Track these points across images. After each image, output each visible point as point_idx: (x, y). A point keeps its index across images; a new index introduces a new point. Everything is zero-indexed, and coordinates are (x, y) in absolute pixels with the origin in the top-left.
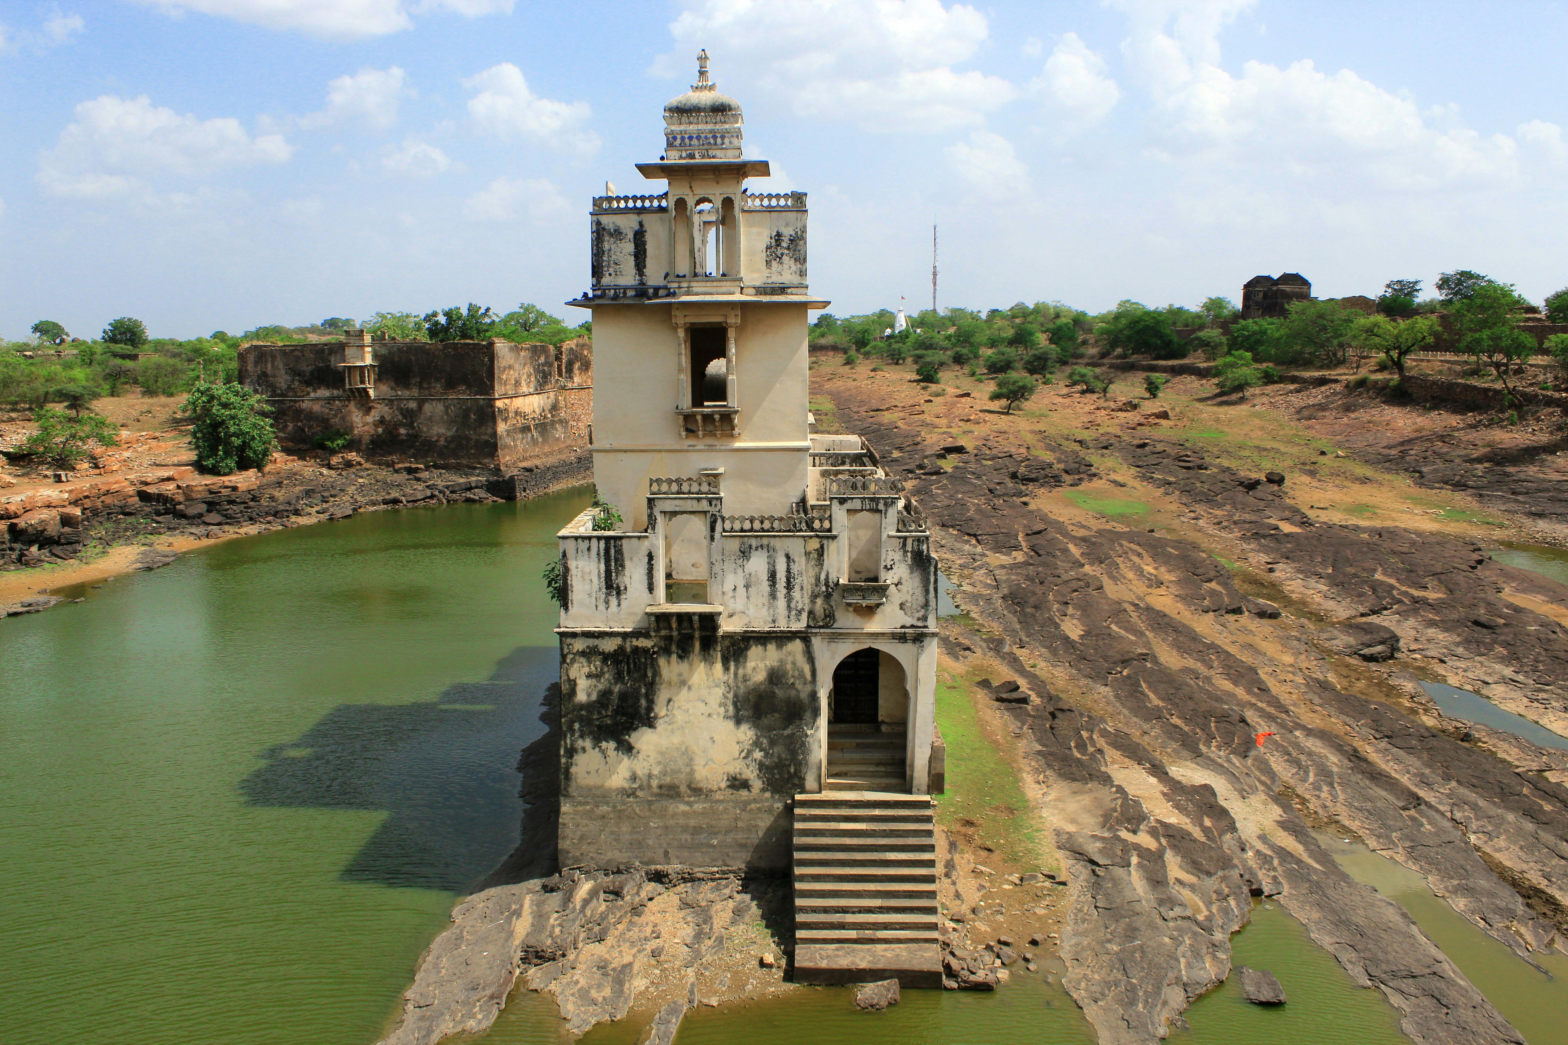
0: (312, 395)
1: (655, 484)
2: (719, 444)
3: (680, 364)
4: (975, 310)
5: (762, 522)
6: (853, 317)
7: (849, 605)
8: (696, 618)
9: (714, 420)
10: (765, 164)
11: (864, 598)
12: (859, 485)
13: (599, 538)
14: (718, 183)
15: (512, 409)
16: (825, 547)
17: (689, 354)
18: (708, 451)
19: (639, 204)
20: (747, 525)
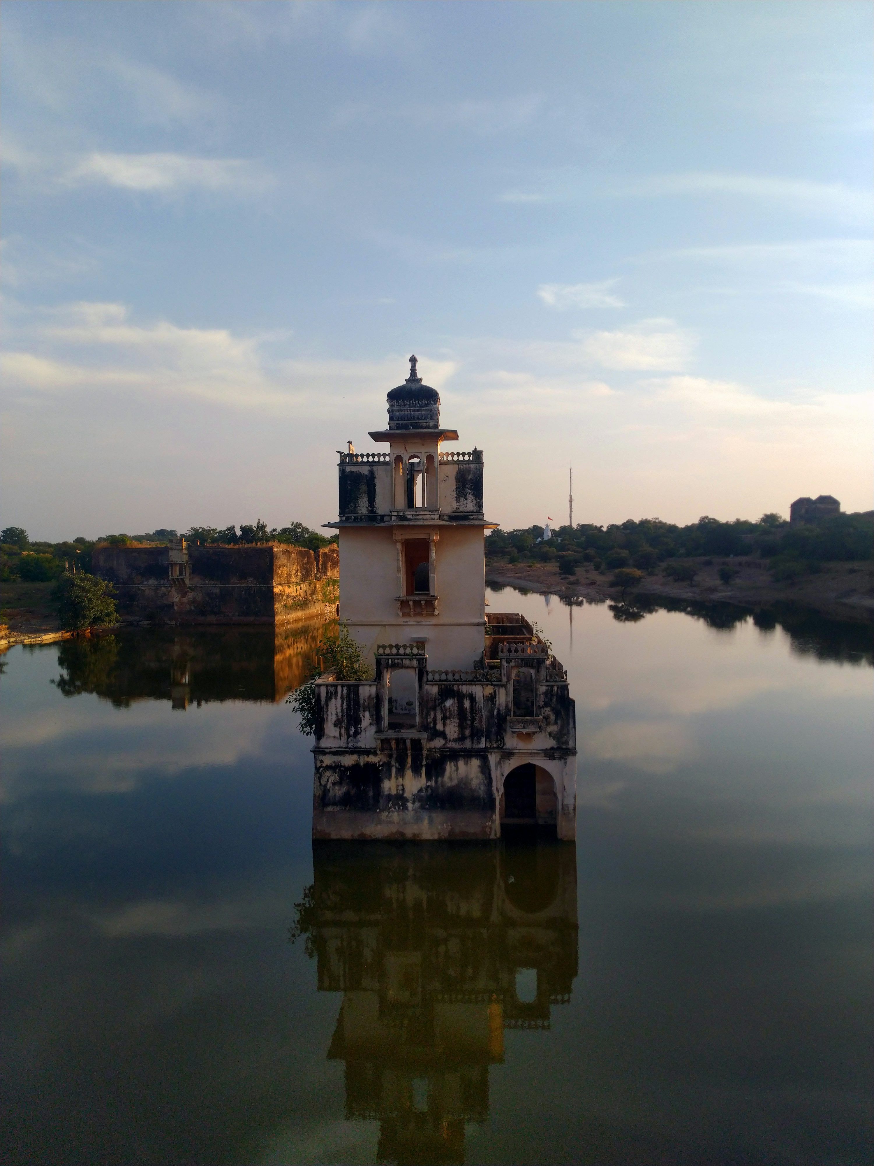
0: (145, 583)
1: (381, 649)
2: (424, 620)
3: (398, 567)
4: (598, 526)
5: (454, 675)
6: (515, 531)
7: (514, 732)
8: (408, 742)
9: (421, 604)
10: (455, 432)
11: (524, 728)
12: (520, 649)
13: (343, 686)
14: (423, 445)
15: (285, 593)
16: (497, 692)
17: (404, 560)
18: (416, 625)
19: (371, 459)
20: (444, 677)
